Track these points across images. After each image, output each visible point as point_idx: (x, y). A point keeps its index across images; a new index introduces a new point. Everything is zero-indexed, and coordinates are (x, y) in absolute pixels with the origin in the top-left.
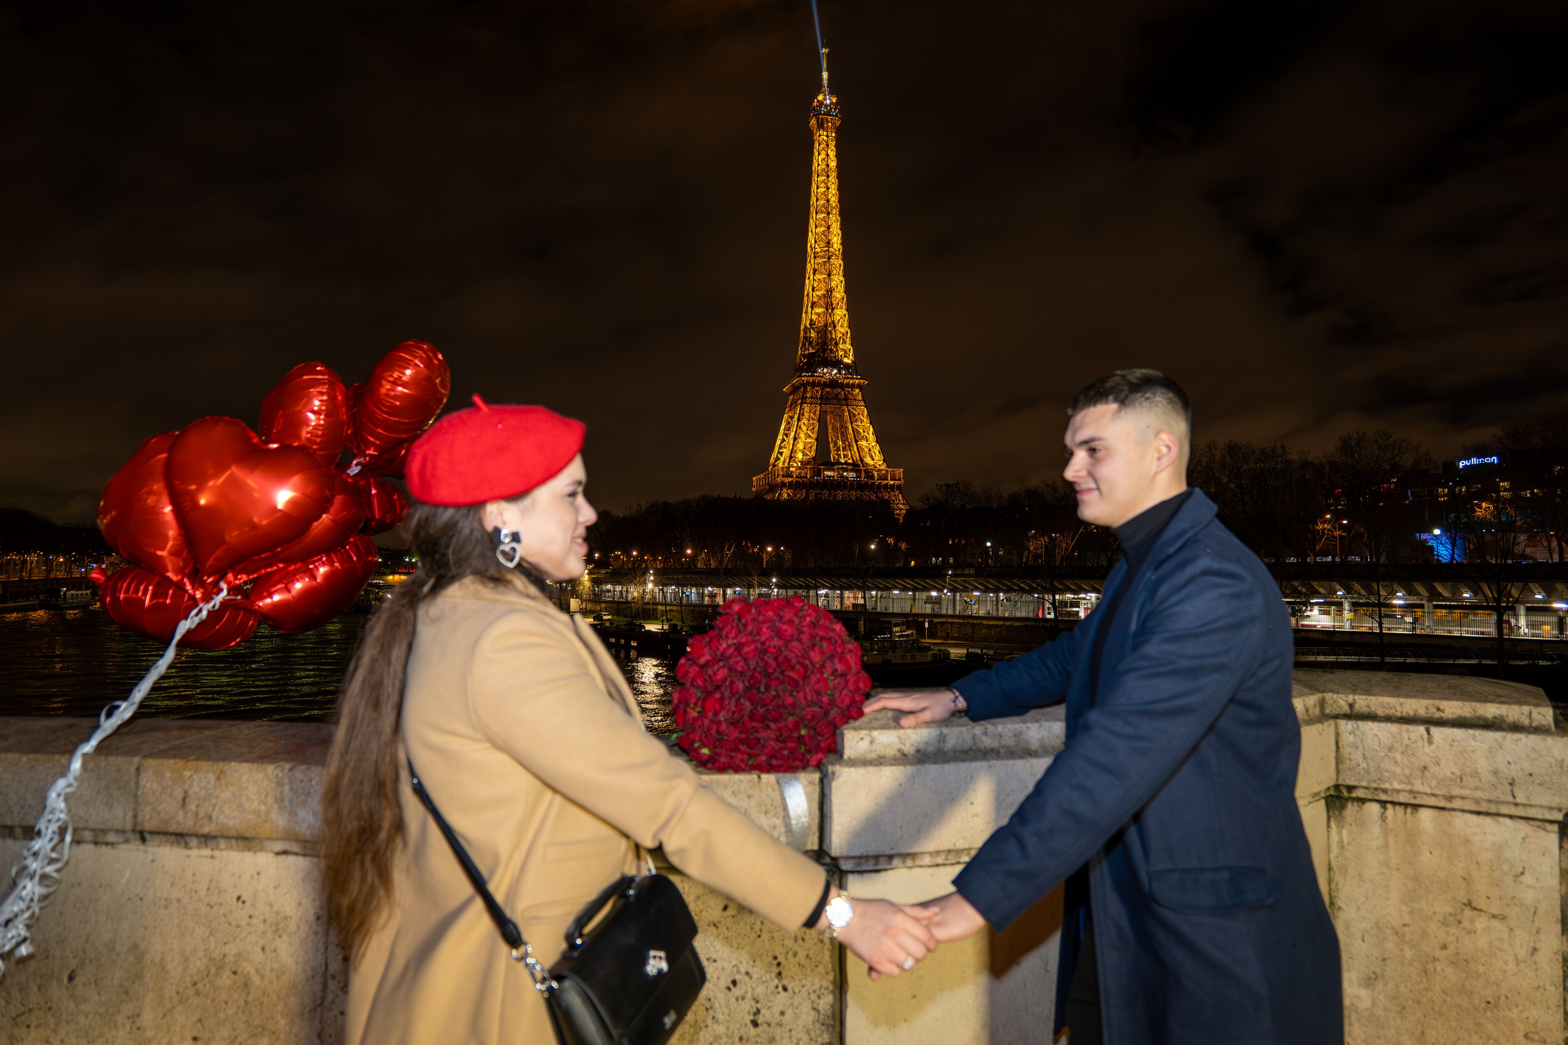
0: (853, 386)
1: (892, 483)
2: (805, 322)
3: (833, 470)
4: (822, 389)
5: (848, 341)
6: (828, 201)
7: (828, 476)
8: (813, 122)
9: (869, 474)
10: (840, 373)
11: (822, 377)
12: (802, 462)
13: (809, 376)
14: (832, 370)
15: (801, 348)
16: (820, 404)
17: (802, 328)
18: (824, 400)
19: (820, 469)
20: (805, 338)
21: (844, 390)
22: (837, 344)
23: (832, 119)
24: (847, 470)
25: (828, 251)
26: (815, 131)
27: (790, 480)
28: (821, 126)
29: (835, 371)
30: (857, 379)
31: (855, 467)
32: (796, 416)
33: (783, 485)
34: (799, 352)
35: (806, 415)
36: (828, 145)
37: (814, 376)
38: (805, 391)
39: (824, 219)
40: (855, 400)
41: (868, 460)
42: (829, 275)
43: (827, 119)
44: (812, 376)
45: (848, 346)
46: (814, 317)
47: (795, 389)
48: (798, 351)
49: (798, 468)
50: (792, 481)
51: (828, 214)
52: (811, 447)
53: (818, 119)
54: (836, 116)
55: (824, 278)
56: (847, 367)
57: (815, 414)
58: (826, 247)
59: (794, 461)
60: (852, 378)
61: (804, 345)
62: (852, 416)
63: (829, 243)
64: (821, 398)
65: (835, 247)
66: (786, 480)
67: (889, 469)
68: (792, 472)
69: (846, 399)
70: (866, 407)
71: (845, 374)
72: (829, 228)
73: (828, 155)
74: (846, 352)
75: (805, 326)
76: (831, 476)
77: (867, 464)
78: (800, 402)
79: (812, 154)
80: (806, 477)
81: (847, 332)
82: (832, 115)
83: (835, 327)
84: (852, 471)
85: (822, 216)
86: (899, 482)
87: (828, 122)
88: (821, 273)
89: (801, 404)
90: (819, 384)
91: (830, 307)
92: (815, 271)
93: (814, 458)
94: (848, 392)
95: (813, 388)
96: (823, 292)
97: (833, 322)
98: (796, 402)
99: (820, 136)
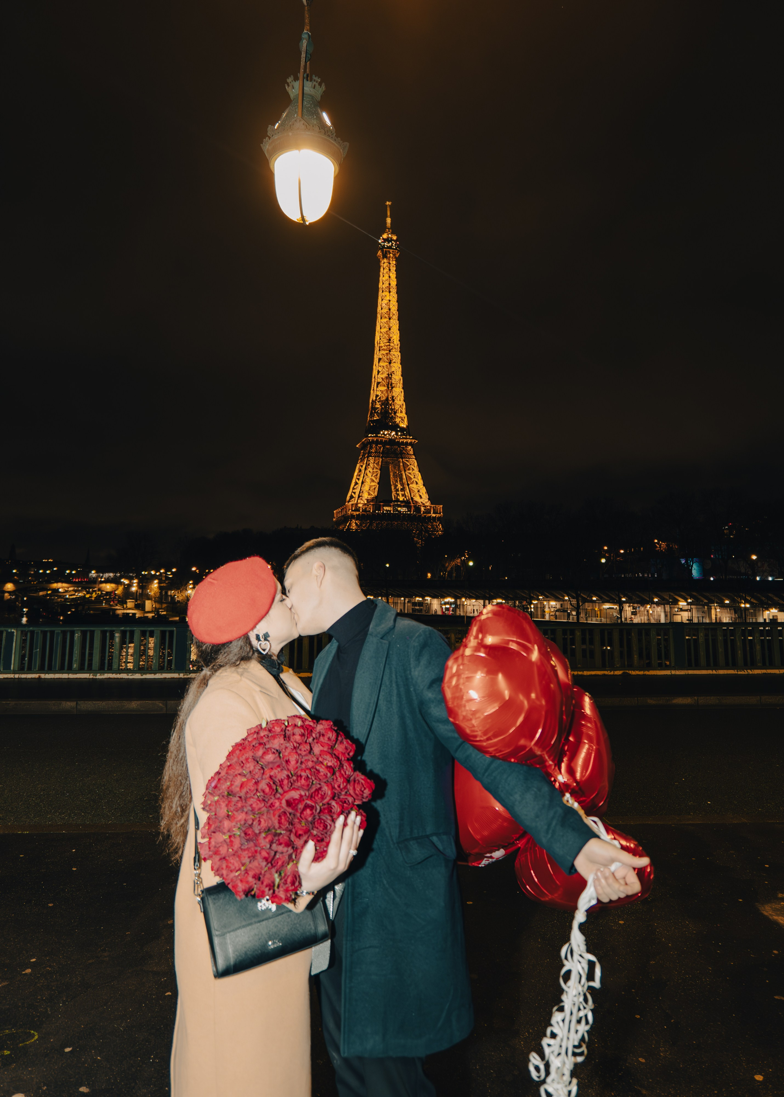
0: (407, 444)
1: (434, 515)
2: (372, 397)
3: (390, 506)
4: (384, 447)
5: (404, 411)
6: (390, 309)
7: (386, 511)
8: (380, 253)
9: (418, 509)
10: (397, 434)
11: (383, 437)
12: (367, 500)
13: (374, 436)
14: (391, 432)
15: (370, 416)
16: (382, 457)
17: (371, 401)
18: (385, 454)
19: (380, 505)
20: (372, 407)
21: (400, 447)
22: (395, 413)
23: (393, 252)
24: (400, 506)
25: (389, 345)
26: (381, 260)
27: (358, 513)
28: (385, 256)
29: (393, 433)
30: (409, 439)
31: (407, 504)
32: (364, 466)
33: (352, 517)
34: (369, 419)
35: (371, 465)
36: (390, 270)
37: (378, 437)
38: (371, 448)
39: (387, 323)
40: (408, 454)
41: (417, 499)
42: (390, 363)
43: (389, 251)
44: (376, 436)
45: (403, 415)
46: (379, 393)
47: (364, 446)
48: (367, 417)
49: (365, 504)
50: (359, 514)
51: (390, 319)
52: (375, 489)
53: (382, 252)
54: (396, 249)
55: (387, 365)
56: (402, 430)
57: (378, 464)
58: (388, 342)
59: (361, 499)
60: (407, 438)
61: (371, 413)
62: (405, 466)
63: (390, 340)
64: (383, 453)
65: (395, 343)
66: (355, 513)
67: (433, 506)
68: (360, 507)
69: (401, 453)
70: (416, 459)
71: (401, 435)
72: (390, 329)
73: (390, 277)
74: (402, 420)
75: (373, 400)
76: (388, 511)
77: (416, 502)
78: (366, 455)
79: (379, 276)
80: (370, 511)
81: (403, 405)
82: (393, 249)
83: (393, 400)
84: (404, 506)
85: (385, 320)
86: (439, 515)
87: (390, 253)
88: (385, 362)
89: (368, 457)
90: (381, 442)
91: (390, 386)
92: (380, 359)
93: (376, 497)
94: (403, 448)
95: (377, 445)
96: (385, 375)
97: (393, 397)
98: (364, 456)
99: (384, 263)
